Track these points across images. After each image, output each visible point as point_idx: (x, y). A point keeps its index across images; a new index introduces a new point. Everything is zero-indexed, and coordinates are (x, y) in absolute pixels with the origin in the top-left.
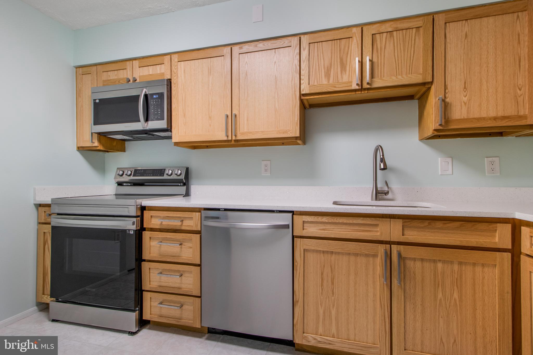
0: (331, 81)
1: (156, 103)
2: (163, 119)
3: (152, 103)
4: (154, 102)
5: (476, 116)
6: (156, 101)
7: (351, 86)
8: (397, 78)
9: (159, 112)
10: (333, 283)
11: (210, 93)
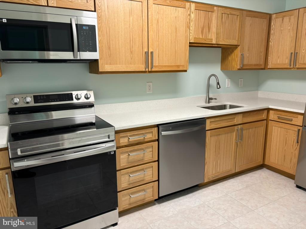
0: (203, 37)
1: (86, 34)
2: (96, 51)
3: (82, 34)
4: (85, 34)
5: (250, 64)
6: (86, 33)
7: (212, 41)
8: (229, 40)
9: (91, 44)
10: (219, 149)
11: (131, 32)
